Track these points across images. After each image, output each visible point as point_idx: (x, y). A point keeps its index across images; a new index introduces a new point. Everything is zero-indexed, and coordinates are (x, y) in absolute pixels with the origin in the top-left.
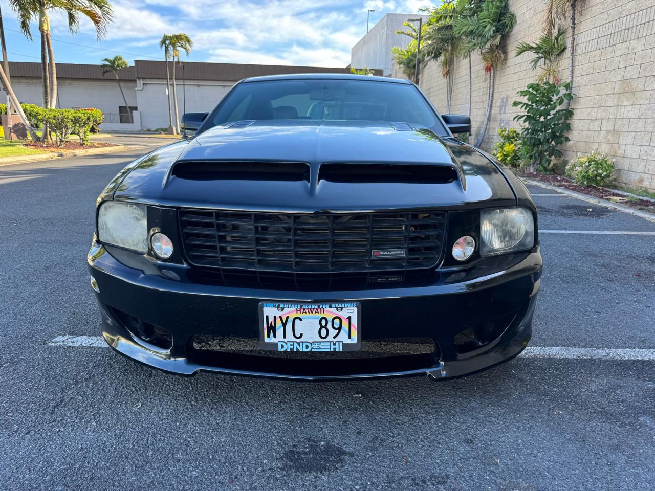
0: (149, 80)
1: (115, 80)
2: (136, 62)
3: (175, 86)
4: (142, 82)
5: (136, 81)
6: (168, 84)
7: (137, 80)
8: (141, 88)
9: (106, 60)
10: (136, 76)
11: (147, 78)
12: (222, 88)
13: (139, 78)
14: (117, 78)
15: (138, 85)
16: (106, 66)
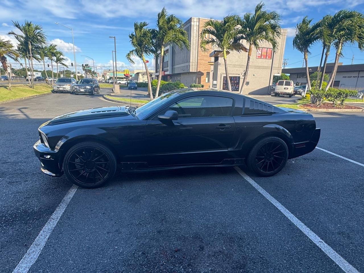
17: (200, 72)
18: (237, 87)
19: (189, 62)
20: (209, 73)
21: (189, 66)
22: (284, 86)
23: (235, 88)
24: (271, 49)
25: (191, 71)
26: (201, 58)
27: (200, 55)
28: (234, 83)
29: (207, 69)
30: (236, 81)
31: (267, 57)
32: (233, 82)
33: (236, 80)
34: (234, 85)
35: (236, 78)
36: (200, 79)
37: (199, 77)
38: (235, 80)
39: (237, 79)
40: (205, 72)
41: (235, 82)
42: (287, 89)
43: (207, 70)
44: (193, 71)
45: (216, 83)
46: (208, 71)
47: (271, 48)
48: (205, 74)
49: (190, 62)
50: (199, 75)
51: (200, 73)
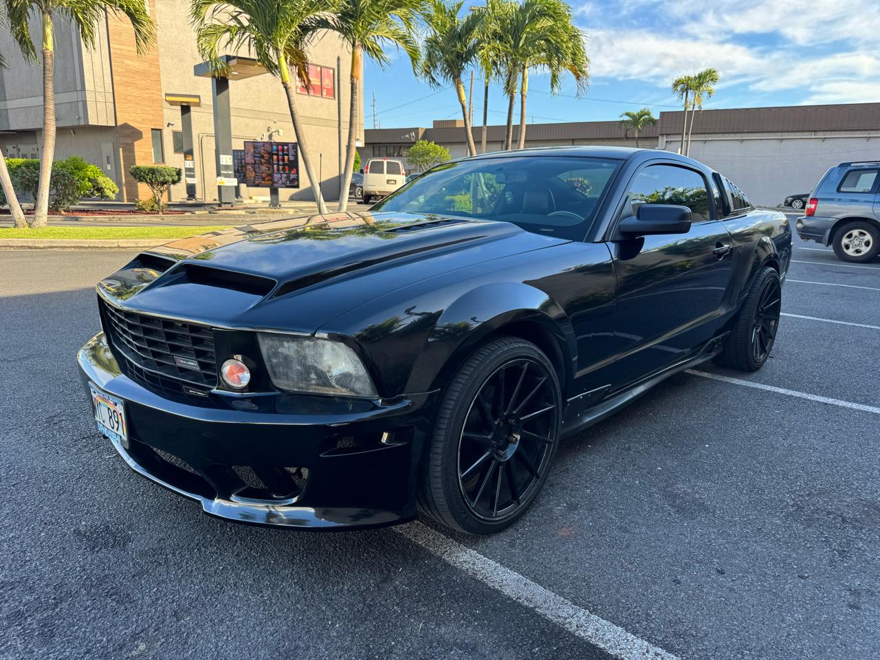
0: (674, 136)
1: (633, 138)
2: (662, 114)
3: (689, 142)
4: (665, 139)
5: (658, 137)
6: (682, 141)
7: (660, 137)
8: (664, 147)
9: (627, 114)
10: (659, 132)
11: (673, 134)
12: (778, 142)
13: (662, 135)
14: (636, 136)
15: (659, 145)
16: (627, 122)
17: (126, 126)
18: (292, 176)
19: (79, 88)
20: (160, 130)
21: (80, 104)
22: (386, 176)
23: (288, 177)
24: (332, 71)
25: (92, 121)
26: (124, 79)
27: (120, 70)
28: (281, 163)
29: (151, 117)
30: (286, 157)
31: (324, 93)
32: (278, 160)
33: (288, 155)
34: (284, 169)
35: (286, 147)
36: (133, 151)
37: (126, 144)
38: (284, 155)
39: (288, 150)
40: (145, 128)
41: (283, 160)
42: (393, 182)
43: (150, 121)
44: (102, 123)
45: (192, 166)
46: (154, 125)
47: (330, 68)
48: (147, 135)
49: (83, 89)
50: (127, 136)
51: (128, 131)
